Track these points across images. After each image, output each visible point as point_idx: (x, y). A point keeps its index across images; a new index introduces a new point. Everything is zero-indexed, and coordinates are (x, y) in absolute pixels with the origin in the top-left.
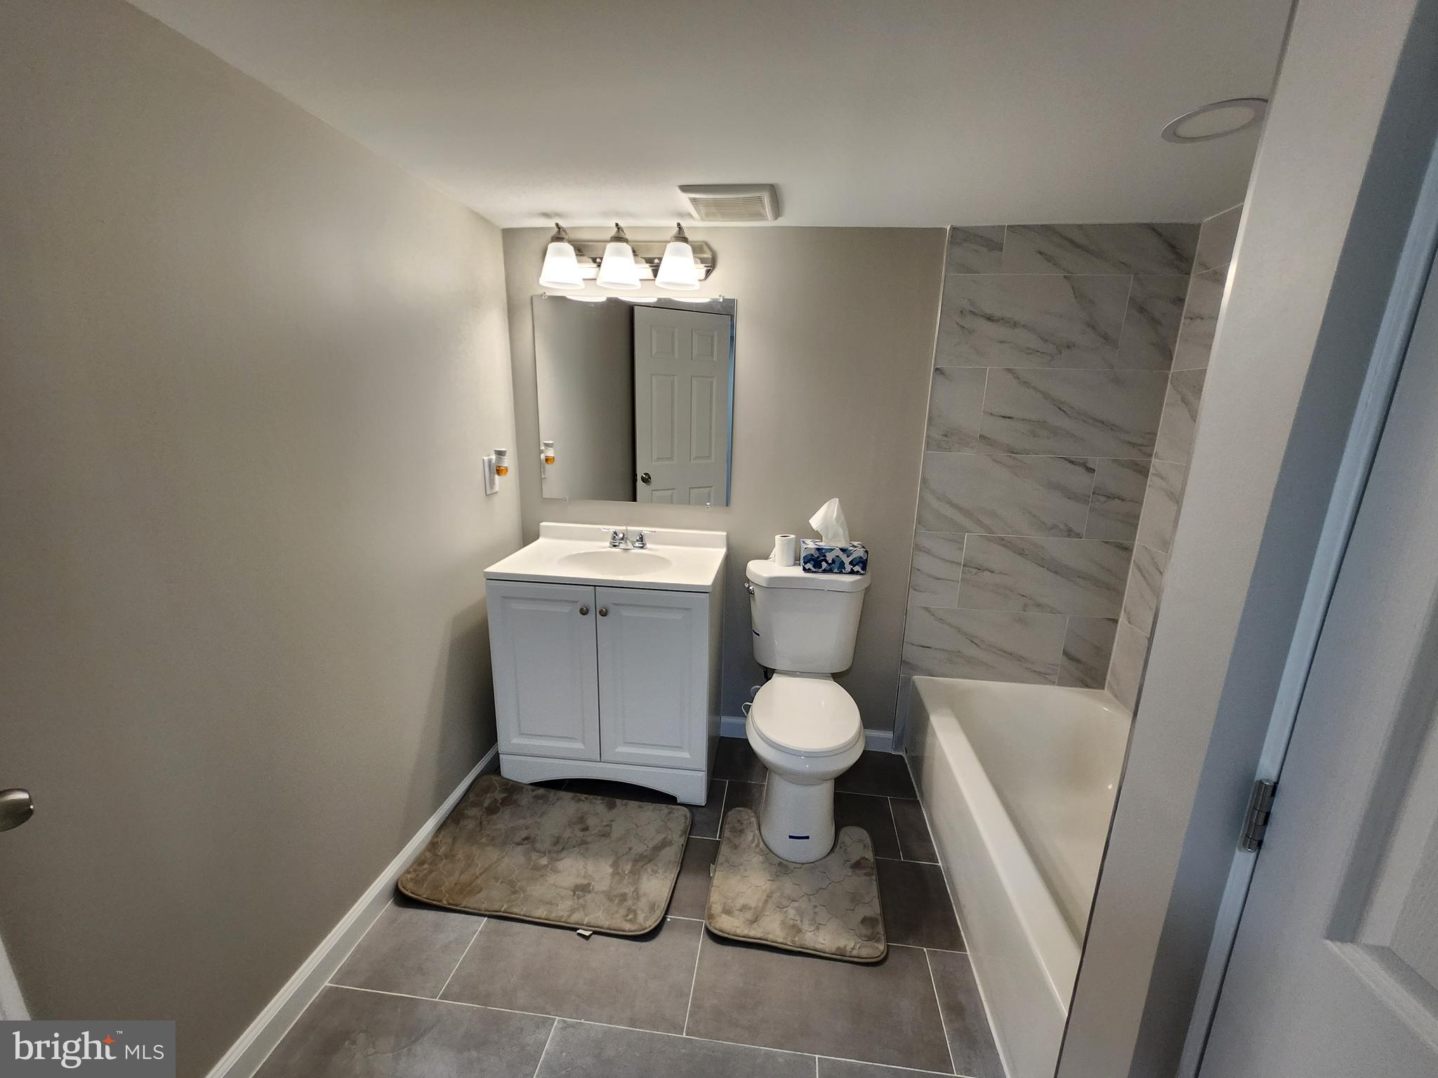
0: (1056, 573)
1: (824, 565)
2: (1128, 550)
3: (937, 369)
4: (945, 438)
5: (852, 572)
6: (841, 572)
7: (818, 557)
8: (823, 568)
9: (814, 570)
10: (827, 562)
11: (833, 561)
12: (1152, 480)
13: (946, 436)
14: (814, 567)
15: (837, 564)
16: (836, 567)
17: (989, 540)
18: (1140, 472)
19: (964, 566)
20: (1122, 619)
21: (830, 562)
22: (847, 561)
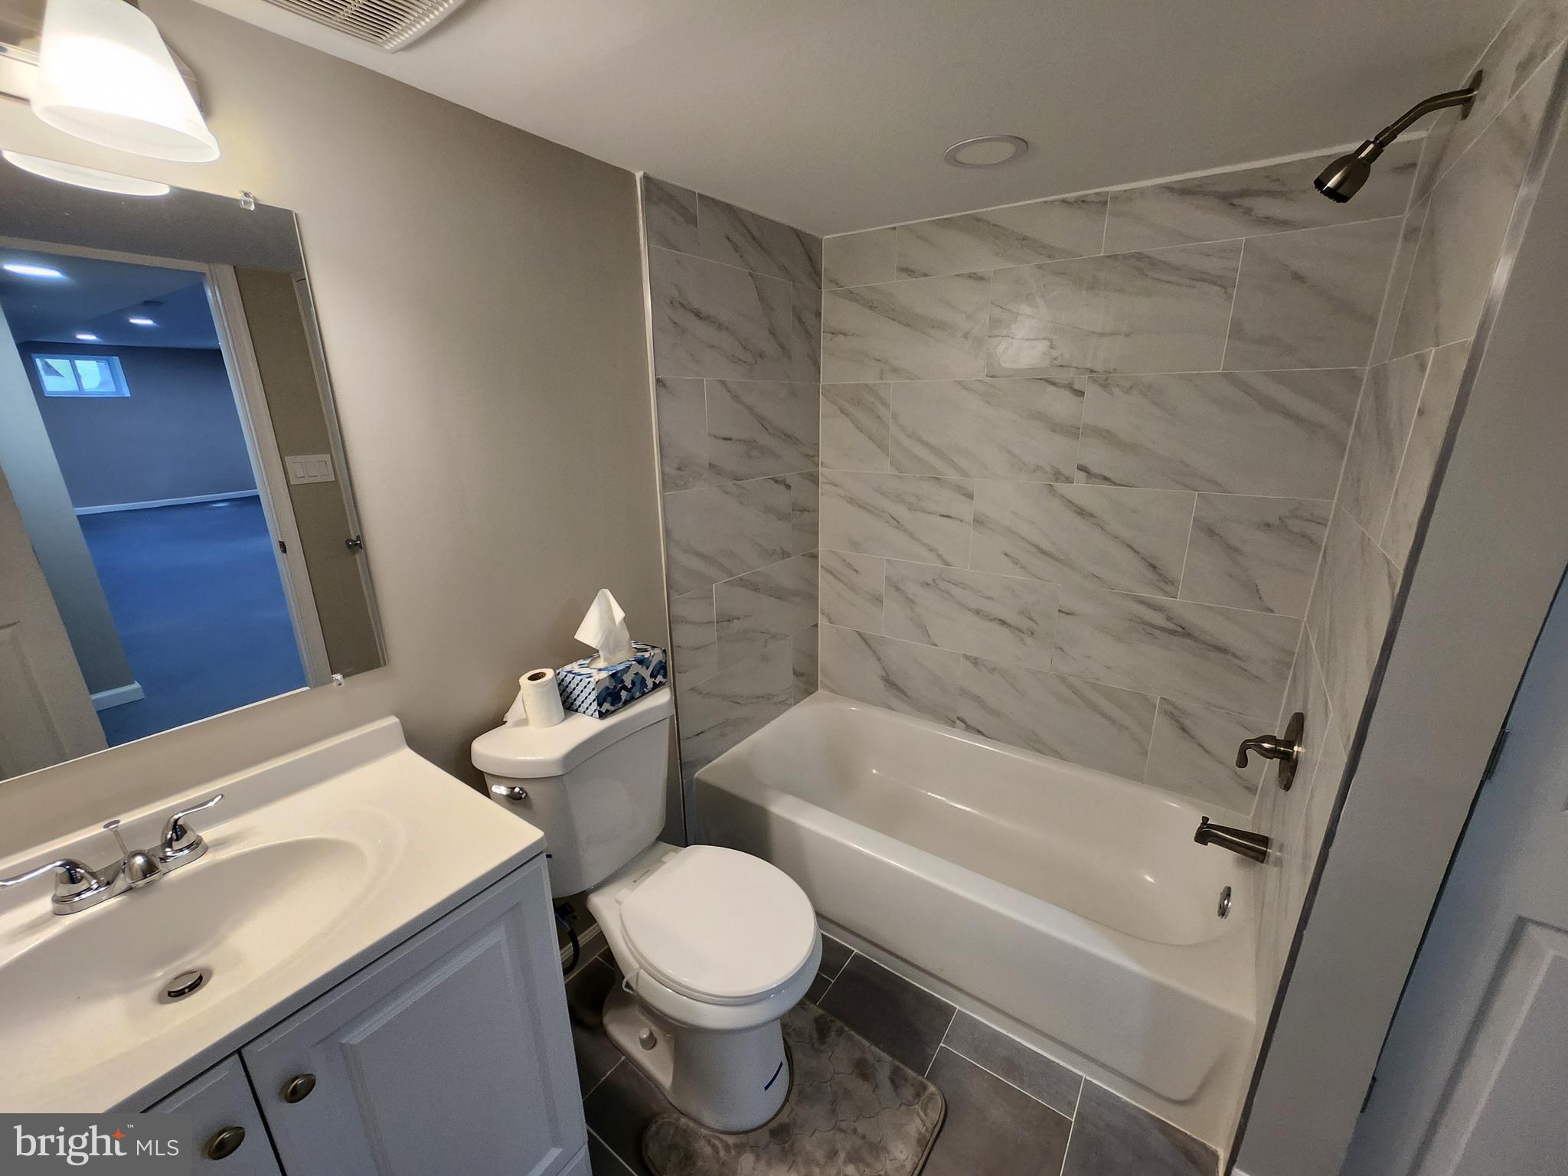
0: (780, 598)
1: (624, 694)
2: (815, 557)
3: (658, 381)
4: (679, 472)
5: (656, 687)
6: (644, 694)
7: (615, 687)
8: (623, 698)
9: (613, 708)
10: (625, 688)
11: (633, 683)
12: (823, 488)
13: (679, 469)
14: (612, 704)
15: (638, 685)
16: (640, 690)
17: (730, 583)
18: (813, 481)
19: (717, 622)
20: (822, 621)
21: (630, 686)
22: (646, 673)
